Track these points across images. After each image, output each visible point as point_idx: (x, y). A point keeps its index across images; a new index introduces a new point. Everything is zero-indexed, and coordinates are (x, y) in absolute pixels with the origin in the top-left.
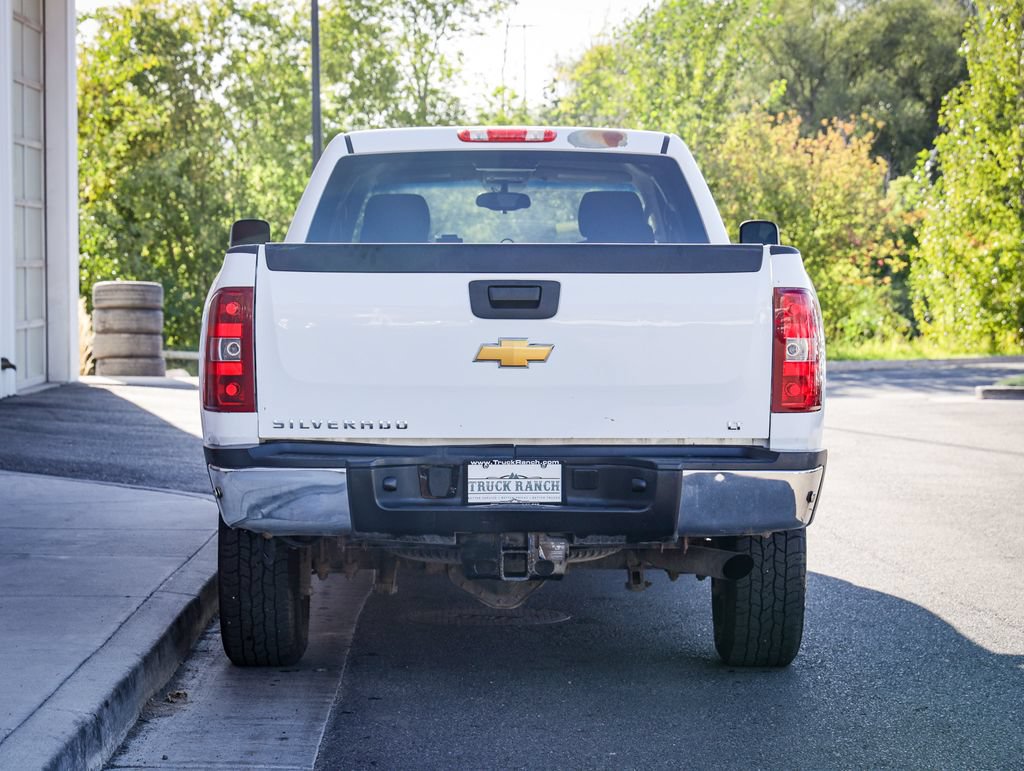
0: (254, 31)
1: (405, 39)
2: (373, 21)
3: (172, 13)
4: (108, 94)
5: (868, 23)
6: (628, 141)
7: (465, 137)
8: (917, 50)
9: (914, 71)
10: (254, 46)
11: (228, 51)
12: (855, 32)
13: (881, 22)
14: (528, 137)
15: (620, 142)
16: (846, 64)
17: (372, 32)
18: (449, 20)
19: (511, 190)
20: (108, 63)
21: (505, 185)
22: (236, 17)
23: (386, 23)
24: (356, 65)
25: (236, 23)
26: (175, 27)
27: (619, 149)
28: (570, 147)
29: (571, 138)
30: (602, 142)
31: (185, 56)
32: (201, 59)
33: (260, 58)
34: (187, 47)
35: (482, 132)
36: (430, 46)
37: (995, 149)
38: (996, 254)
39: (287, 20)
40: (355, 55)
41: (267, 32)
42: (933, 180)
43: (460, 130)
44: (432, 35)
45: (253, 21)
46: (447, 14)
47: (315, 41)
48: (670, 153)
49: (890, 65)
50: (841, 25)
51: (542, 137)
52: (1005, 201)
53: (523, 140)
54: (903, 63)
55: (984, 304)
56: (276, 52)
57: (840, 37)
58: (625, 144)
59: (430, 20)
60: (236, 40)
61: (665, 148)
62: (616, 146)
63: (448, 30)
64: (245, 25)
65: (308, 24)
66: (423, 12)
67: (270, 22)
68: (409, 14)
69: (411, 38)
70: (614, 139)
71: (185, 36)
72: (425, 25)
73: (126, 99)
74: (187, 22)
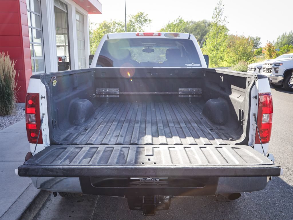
0: (119, 26)
1: (138, 27)
2: (134, 25)
3: (108, 24)
4: (100, 34)
5: (194, 26)
6: (180, 36)
7: (138, 35)
8: (199, 29)
9: (199, 32)
10: (119, 28)
11: (115, 29)
12: (192, 27)
13: (195, 26)
14: (154, 35)
15: (178, 36)
16: (191, 31)
17: (134, 26)
18: (143, 25)
19: (150, 48)
20: (100, 30)
21: (149, 47)
22: (116, 24)
23: (135, 25)
24: (132, 30)
25: (116, 25)
26: (109, 25)
27: (178, 38)
28: (165, 37)
29: (165, 35)
30: (173, 36)
31: (110, 29)
32: (112, 30)
33: (119, 29)
34: (110, 28)
35: (142, 33)
36: (141, 28)
37: (213, 41)
38: (213, 55)
39: (123, 25)
40: (131, 29)
41: (120, 26)
42: (205, 45)
43: (137, 33)
44: (141, 26)
45: (119, 25)
46: (143, 24)
47: (126, 27)
48: (190, 39)
49: (196, 31)
50: (190, 26)
51: (157, 35)
52: (214, 48)
53: (153, 36)
54: (197, 31)
55: (211, 61)
56: (121, 29)
57: (190, 28)
58: (179, 36)
59: (141, 25)
60: (116, 27)
61: (189, 37)
62: (177, 37)
63: (143, 26)
64: (118, 25)
65: (125, 25)
66: (140, 23)
67: (121, 25)
68: (138, 24)
69: (139, 27)
70: (176, 35)
71: (110, 27)
72: (140, 25)
73: (102, 35)
74: (110, 25)
